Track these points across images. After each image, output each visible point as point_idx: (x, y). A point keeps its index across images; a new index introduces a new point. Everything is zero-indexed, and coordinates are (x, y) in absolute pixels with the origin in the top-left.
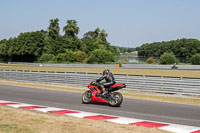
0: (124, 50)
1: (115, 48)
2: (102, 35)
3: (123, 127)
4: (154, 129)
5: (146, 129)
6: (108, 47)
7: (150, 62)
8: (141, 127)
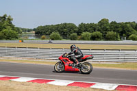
0: (25, 30)
1: (18, 29)
2: (9, 19)
3: (23, 84)
4: (44, 84)
5: (39, 84)
6: (13, 28)
7: (43, 39)
8: (36, 83)
